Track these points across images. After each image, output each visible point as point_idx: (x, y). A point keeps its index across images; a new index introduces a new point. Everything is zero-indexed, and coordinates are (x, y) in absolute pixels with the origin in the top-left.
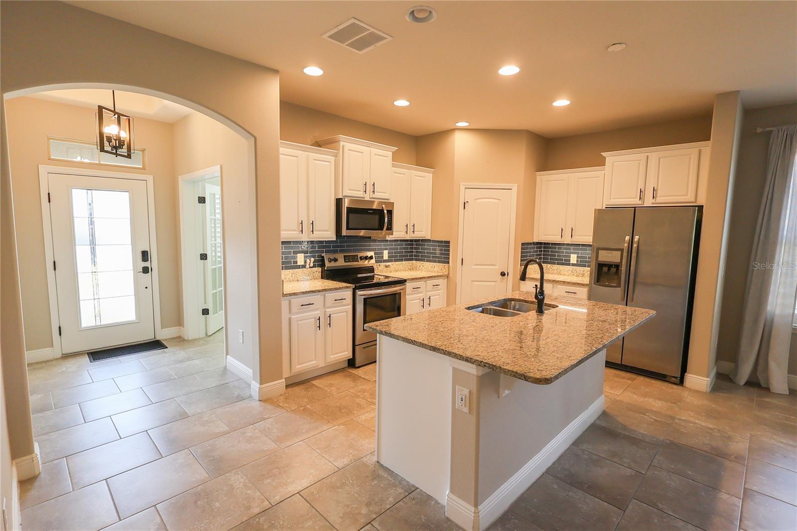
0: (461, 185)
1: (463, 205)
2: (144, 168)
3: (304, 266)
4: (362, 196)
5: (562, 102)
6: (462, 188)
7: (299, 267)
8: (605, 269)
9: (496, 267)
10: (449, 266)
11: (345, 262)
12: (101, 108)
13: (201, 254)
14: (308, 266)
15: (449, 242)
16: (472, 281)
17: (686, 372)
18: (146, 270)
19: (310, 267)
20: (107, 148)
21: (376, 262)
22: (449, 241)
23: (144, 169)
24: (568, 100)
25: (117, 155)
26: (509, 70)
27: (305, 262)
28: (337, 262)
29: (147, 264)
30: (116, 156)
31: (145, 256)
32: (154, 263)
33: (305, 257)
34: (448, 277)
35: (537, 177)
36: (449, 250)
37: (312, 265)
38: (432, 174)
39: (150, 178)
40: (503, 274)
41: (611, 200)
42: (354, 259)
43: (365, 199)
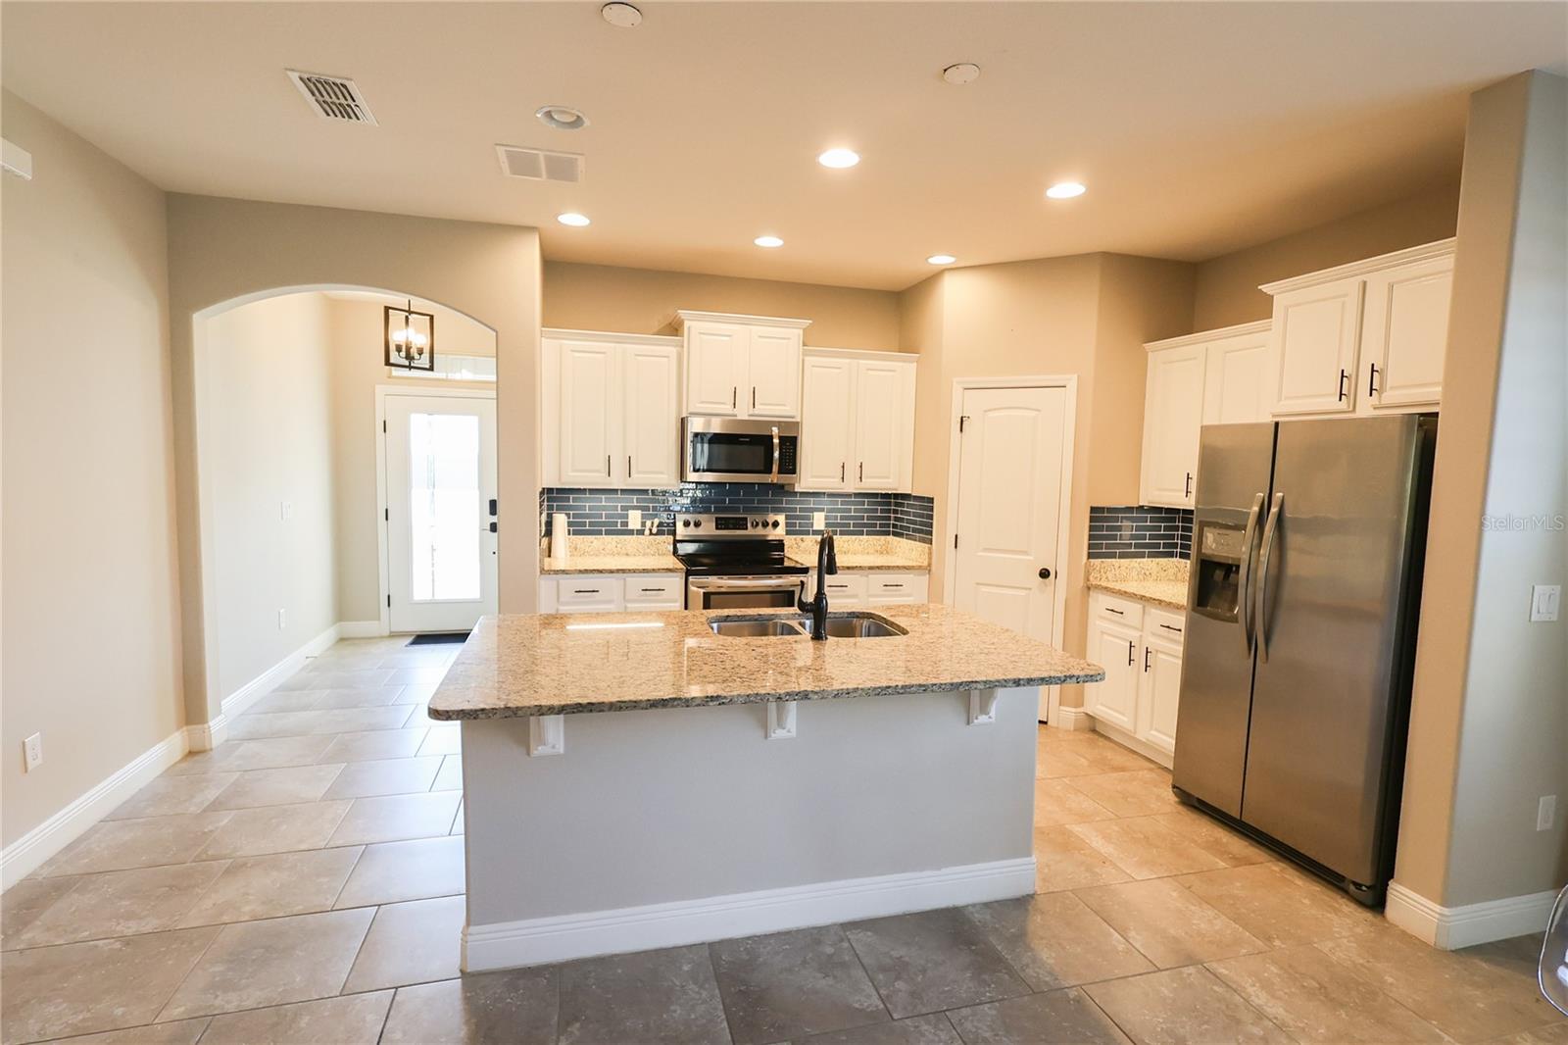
0: (954, 383)
1: (959, 425)
3: (641, 532)
4: (731, 412)
5: (1066, 189)
6: (957, 390)
7: (631, 532)
8: (1219, 574)
9: (1031, 558)
10: (930, 549)
11: (717, 528)
12: (386, 308)
14: (647, 532)
15: (931, 500)
16: (978, 584)
17: (1391, 876)
18: (494, 528)
19: (651, 534)
21: (788, 533)
22: (933, 499)
24: (1081, 184)
25: (410, 367)
26: (839, 157)
27: (643, 524)
28: (700, 528)
29: (496, 519)
31: (493, 504)
33: (643, 517)
34: (930, 571)
35: (1150, 354)
36: (932, 515)
37: (655, 530)
38: (915, 364)
40: (1044, 574)
41: (1282, 403)
42: (741, 524)
43: (739, 418)
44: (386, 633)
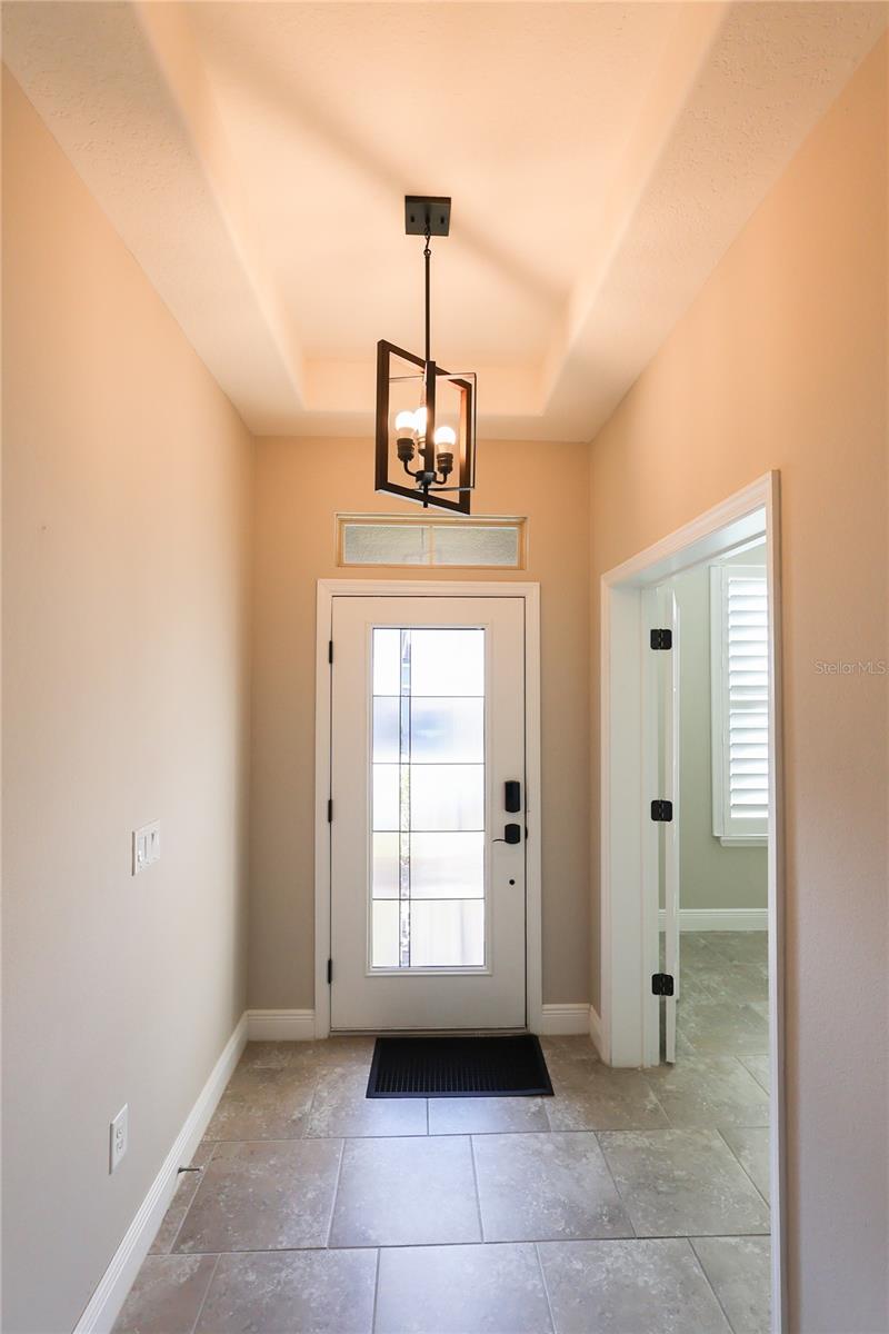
2: (521, 567)
12: (385, 349)
13: (654, 803)
18: (512, 834)
20: (396, 474)
23: (521, 569)
25: (426, 499)
29: (516, 818)
30: (426, 506)
31: (513, 796)
32: (532, 817)
39: (532, 591)
44: (323, 1033)
